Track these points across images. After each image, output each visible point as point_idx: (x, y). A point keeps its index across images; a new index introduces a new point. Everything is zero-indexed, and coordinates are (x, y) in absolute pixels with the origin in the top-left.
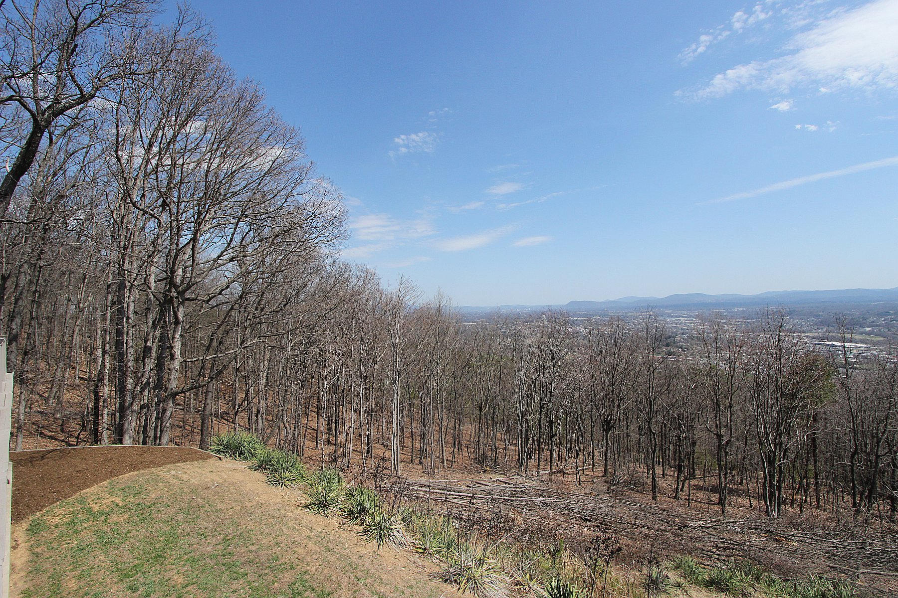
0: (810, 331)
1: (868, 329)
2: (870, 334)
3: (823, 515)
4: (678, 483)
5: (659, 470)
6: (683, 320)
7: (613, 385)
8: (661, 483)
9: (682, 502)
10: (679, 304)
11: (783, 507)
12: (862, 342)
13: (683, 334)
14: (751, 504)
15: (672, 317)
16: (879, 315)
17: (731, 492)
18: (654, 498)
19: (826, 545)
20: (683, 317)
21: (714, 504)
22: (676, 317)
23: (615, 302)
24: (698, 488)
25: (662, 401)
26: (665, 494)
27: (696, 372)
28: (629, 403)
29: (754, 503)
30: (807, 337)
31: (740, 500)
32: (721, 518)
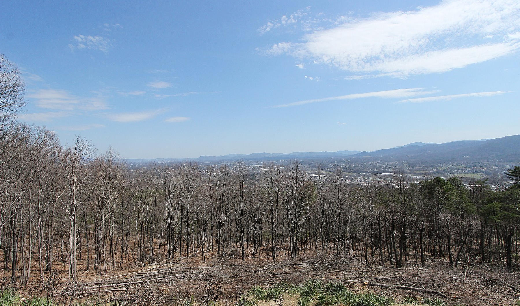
0: (309, 171)
1: (329, 169)
2: (329, 171)
3: (312, 252)
4: (254, 250)
5: (245, 245)
6: (258, 166)
7: (223, 203)
8: (247, 251)
9: (256, 259)
10: (256, 158)
11: (298, 252)
12: (327, 174)
13: (258, 173)
14: (285, 253)
15: (253, 165)
16: (332, 163)
17: (278, 249)
18: (243, 260)
19: (312, 265)
20: (258, 165)
21: (270, 257)
22: (255, 164)
23: (225, 157)
24: (264, 250)
25: (247, 209)
26: (248, 257)
27: (262, 192)
28: (231, 212)
29: (287, 252)
30: (308, 173)
31: (281, 252)
32: (273, 263)
